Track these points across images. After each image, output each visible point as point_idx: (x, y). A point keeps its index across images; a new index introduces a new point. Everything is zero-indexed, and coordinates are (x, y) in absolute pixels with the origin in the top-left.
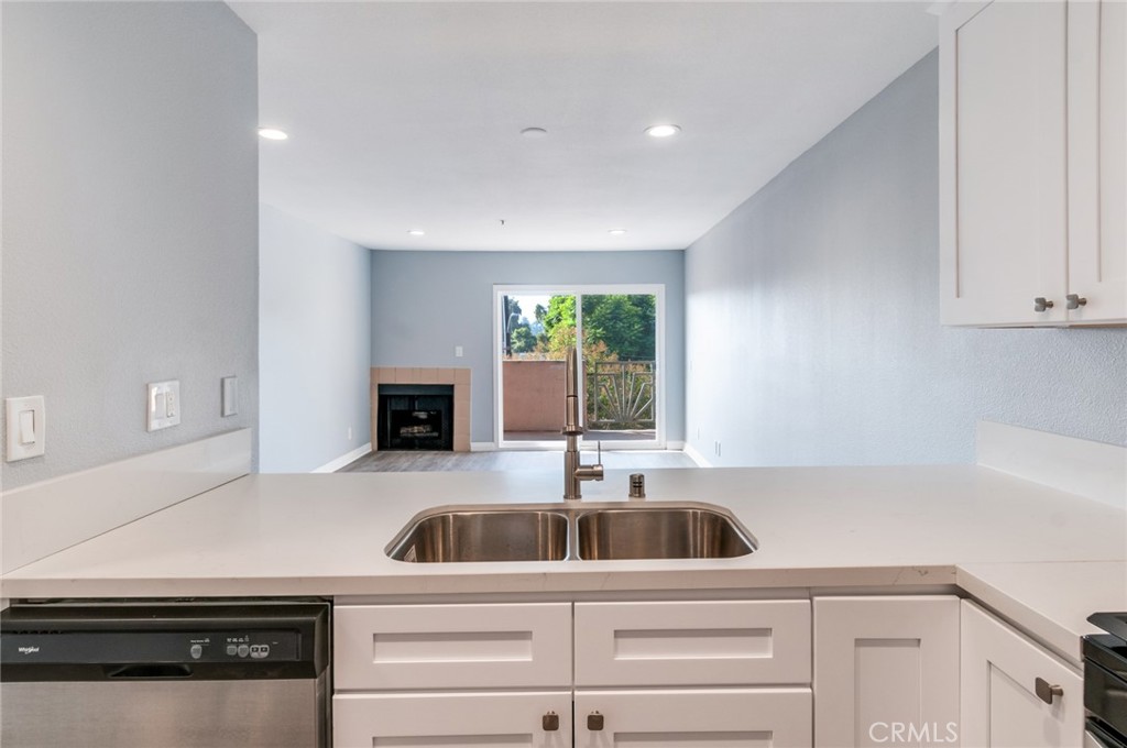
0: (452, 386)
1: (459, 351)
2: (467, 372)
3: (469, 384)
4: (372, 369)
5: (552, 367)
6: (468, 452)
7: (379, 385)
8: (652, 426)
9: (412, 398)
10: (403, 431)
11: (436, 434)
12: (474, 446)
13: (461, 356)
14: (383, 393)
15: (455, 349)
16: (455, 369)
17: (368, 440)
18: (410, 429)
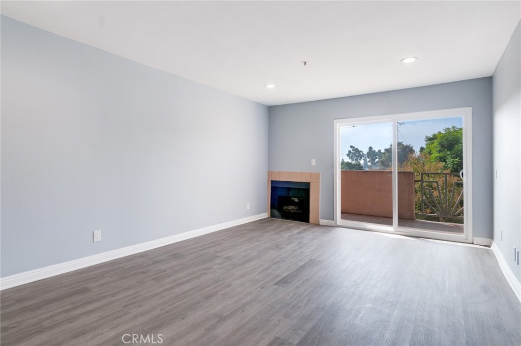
1: (314, 162)
2: (318, 175)
4: (269, 172)
6: (318, 225)
7: (272, 181)
8: (462, 222)
9: (289, 189)
10: (285, 208)
13: (315, 165)
14: (273, 186)
15: (311, 161)
16: (311, 173)
17: (267, 211)
18: (289, 207)
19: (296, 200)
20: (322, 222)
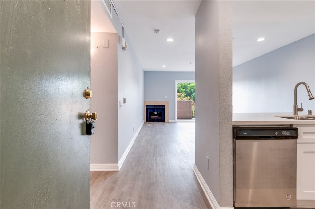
0: (164, 106)
1: (166, 97)
2: (169, 102)
3: (169, 105)
5: (183, 102)
6: (169, 122)
7: (146, 105)
9: (154, 109)
10: (151, 117)
11: (160, 118)
12: (170, 121)
14: (147, 107)
16: (165, 101)
17: (144, 119)
18: (153, 117)
19: (156, 113)
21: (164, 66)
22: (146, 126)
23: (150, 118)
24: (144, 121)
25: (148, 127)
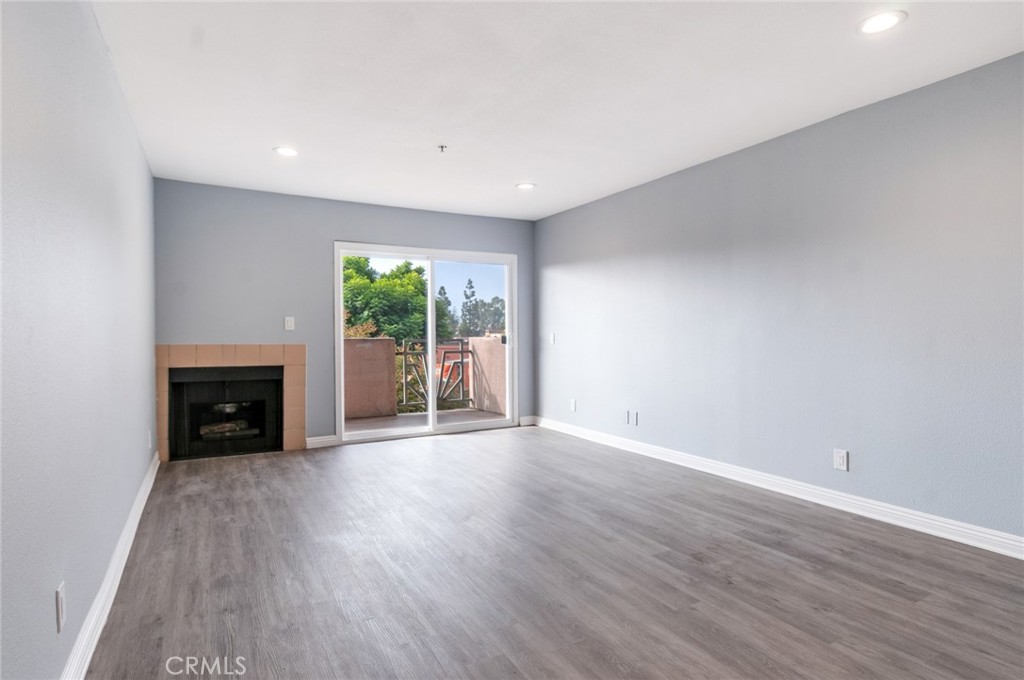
0: (280, 369)
1: (290, 323)
2: (300, 350)
3: (303, 365)
4: (157, 347)
6: (304, 451)
7: (170, 370)
9: (222, 386)
10: (204, 431)
11: (256, 431)
13: (293, 328)
14: (176, 380)
15: (284, 320)
16: (284, 346)
17: (157, 447)
18: (216, 428)
19: (229, 409)
20: (312, 442)
21: (287, 152)
22: (178, 496)
23: (196, 436)
24: (157, 456)
25: (189, 498)
